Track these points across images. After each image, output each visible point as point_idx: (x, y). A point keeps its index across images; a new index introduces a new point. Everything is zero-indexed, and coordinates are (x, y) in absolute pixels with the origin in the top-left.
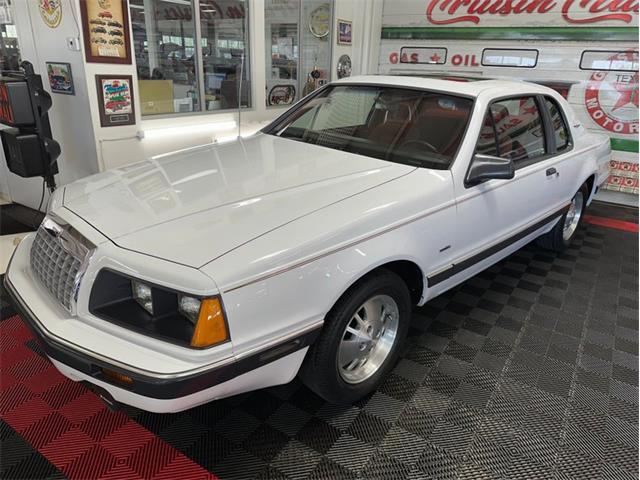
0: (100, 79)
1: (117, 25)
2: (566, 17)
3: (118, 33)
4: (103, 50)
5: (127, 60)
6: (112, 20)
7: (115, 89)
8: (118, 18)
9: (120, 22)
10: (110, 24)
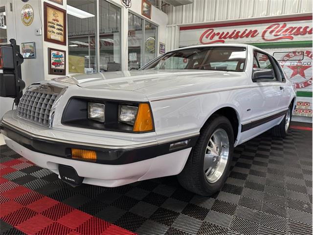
0: (50, 50)
1: (61, 26)
2: (264, 39)
3: (61, 30)
4: (53, 36)
5: (64, 43)
6: (59, 23)
7: (56, 56)
8: (61, 22)
9: (62, 25)
10: (58, 25)
